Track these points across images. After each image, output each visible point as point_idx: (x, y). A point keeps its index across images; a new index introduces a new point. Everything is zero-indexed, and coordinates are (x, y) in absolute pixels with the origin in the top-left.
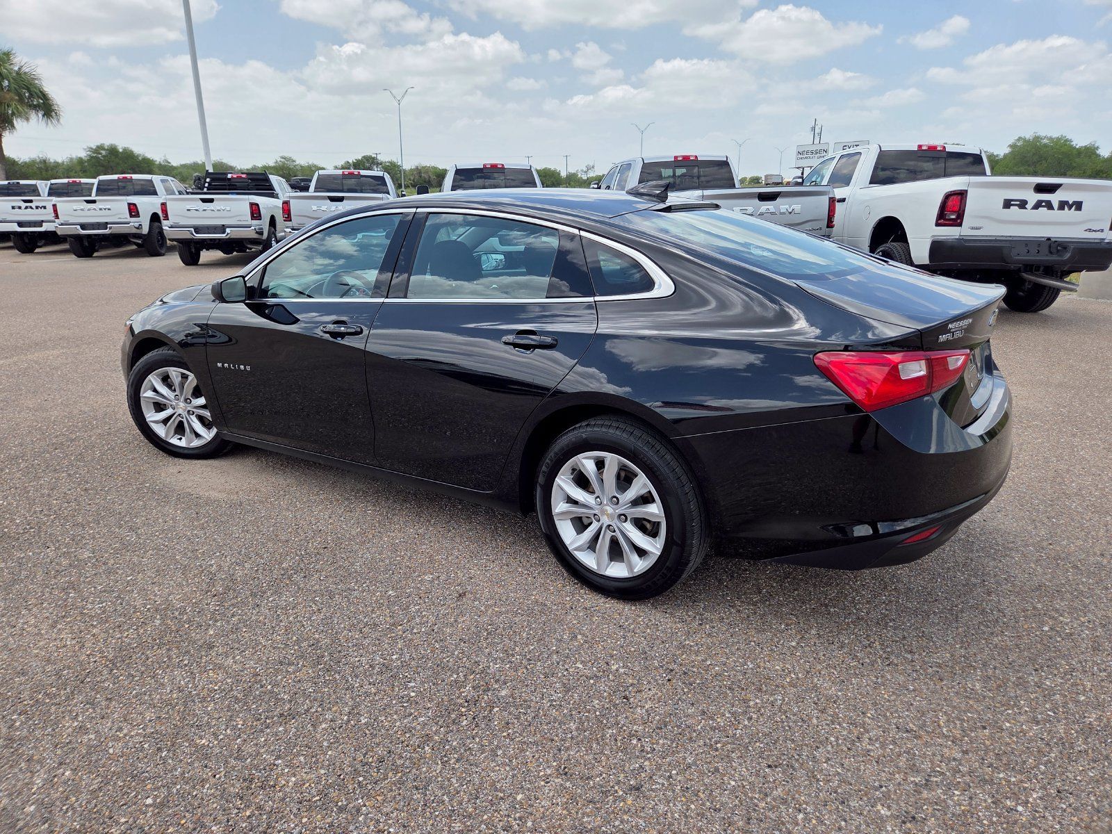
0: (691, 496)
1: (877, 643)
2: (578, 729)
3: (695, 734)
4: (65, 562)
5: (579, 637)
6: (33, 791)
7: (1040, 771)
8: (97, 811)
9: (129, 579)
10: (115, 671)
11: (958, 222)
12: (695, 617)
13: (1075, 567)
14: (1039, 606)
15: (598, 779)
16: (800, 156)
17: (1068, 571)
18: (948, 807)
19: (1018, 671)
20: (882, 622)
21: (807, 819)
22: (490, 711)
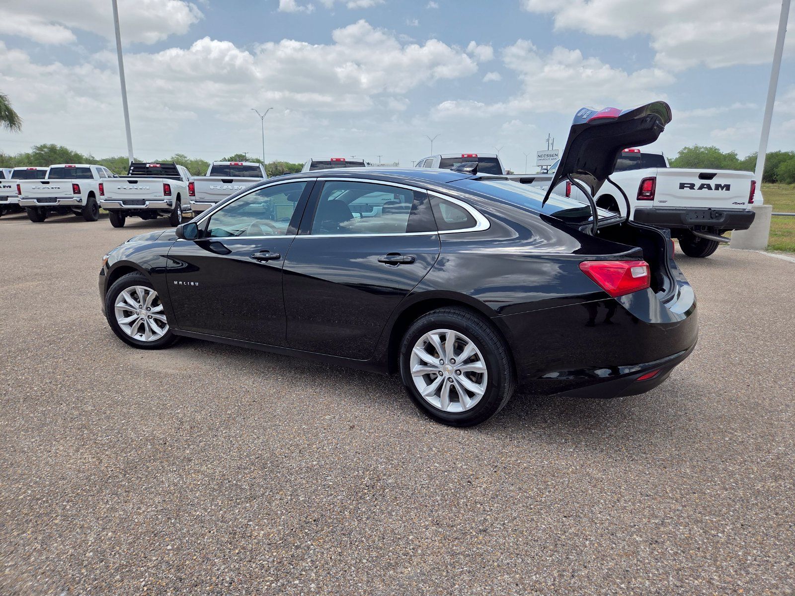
0: (503, 355)
1: (624, 449)
2: (441, 500)
3: (516, 501)
4: (76, 413)
5: (434, 449)
6: (89, 544)
7: (730, 515)
8: (136, 554)
9: (123, 422)
10: (127, 475)
11: (651, 198)
12: (507, 437)
13: (742, 405)
14: (722, 427)
15: (459, 527)
16: (539, 158)
17: (737, 407)
18: (677, 535)
19: (712, 463)
20: (626, 437)
21: (591, 543)
22: (383, 491)
